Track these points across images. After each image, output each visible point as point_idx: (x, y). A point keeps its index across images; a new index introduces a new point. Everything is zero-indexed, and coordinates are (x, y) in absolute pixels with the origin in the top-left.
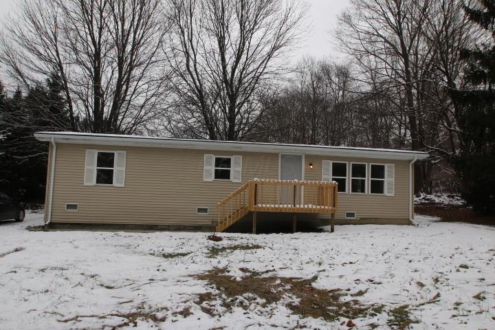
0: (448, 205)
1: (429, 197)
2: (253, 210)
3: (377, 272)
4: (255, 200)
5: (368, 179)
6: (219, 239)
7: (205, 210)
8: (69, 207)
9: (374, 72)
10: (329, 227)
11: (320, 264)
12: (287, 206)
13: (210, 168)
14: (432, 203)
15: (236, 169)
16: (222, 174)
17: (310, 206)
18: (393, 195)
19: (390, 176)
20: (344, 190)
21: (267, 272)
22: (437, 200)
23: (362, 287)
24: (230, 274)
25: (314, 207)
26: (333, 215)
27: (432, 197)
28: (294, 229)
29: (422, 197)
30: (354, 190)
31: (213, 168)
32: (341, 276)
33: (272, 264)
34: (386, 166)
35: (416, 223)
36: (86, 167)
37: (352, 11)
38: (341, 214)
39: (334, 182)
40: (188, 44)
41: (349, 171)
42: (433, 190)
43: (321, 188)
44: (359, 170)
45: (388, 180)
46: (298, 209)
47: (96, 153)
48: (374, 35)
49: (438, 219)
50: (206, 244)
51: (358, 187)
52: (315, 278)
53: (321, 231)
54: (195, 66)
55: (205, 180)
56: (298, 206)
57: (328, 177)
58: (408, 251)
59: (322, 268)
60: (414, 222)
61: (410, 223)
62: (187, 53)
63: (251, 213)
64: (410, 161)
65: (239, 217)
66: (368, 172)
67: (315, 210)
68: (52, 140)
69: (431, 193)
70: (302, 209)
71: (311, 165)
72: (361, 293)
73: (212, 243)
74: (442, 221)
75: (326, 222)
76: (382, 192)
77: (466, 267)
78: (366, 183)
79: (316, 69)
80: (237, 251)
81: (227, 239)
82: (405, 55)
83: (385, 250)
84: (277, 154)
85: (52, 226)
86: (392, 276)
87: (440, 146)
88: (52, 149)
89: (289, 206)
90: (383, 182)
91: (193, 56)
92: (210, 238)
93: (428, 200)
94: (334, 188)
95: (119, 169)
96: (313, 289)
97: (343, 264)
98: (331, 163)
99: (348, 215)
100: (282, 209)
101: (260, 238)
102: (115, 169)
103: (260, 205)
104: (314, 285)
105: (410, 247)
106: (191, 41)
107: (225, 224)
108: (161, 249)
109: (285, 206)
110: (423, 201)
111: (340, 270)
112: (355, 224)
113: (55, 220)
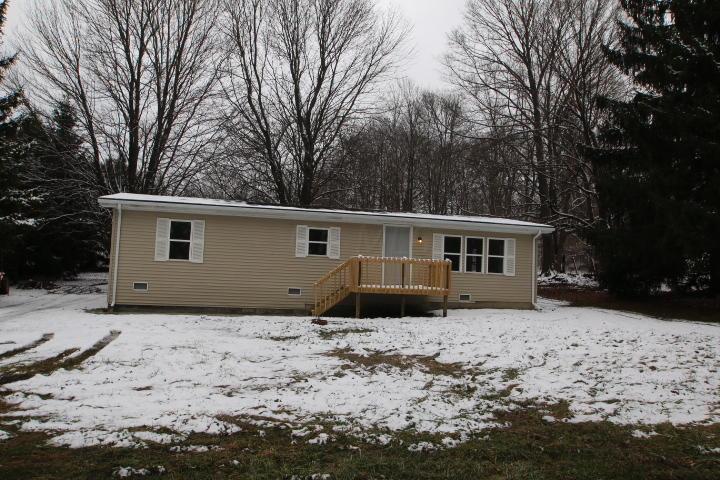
0: (582, 287)
1: (560, 275)
2: (356, 291)
3: (495, 349)
4: (360, 279)
5: (485, 256)
6: (325, 323)
7: (297, 291)
8: (137, 286)
9: (494, 111)
10: (441, 312)
11: (440, 344)
12: (395, 287)
13: (303, 242)
14: (564, 283)
15: (333, 243)
16: (317, 249)
17: (421, 286)
18: (513, 275)
19: (510, 253)
20: (458, 270)
21: (390, 351)
22: (570, 280)
23: (481, 360)
24: (355, 352)
25: (425, 288)
26: (445, 297)
27: (564, 276)
28: (403, 313)
29: (553, 275)
30: (469, 269)
31: (306, 242)
32: (462, 353)
33: (392, 344)
34: (506, 241)
35: (539, 308)
36: (158, 239)
37: (467, 30)
38: (454, 298)
39: (447, 260)
40: (250, 69)
41: (464, 246)
42: (567, 268)
43: (432, 266)
44: (475, 245)
45: (509, 257)
46: (407, 291)
47: (169, 222)
48: (494, 61)
49: (567, 303)
50: (313, 328)
51: (474, 265)
52: (438, 355)
53: (431, 315)
54: (259, 98)
55: (297, 255)
56: (407, 287)
57: (438, 253)
58: (526, 334)
59: (442, 347)
60: (537, 306)
61: (532, 308)
62: (249, 81)
63: (353, 295)
64: (533, 236)
65: (339, 300)
66: (486, 247)
67: (426, 291)
68: (119, 207)
69: (563, 272)
70: (412, 291)
71: (420, 239)
72: (480, 364)
73: (317, 326)
74: (571, 305)
75: (437, 306)
76: (501, 271)
77: (576, 345)
78: (483, 260)
79: (415, 97)
80: (350, 335)
81: (334, 323)
82: (534, 90)
83: (503, 332)
84: (380, 227)
85: (118, 309)
86: (508, 352)
87: (573, 212)
88: (117, 217)
89: (397, 287)
90: (502, 259)
91: (257, 85)
92: (314, 322)
93: (559, 280)
94: (448, 267)
95: (196, 241)
96: (437, 363)
97: (463, 344)
98: (443, 237)
99: (463, 297)
100: (388, 290)
101: (367, 323)
102: (192, 241)
103: (364, 286)
104: (437, 359)
105: (528, 330)
106: (255, 66)
107: (323, 307)
108: (266, 332)
109: (393, 287)
110: (554, 282)
111: (460, 349)
112: (469, 308)
113: (122, 301)
